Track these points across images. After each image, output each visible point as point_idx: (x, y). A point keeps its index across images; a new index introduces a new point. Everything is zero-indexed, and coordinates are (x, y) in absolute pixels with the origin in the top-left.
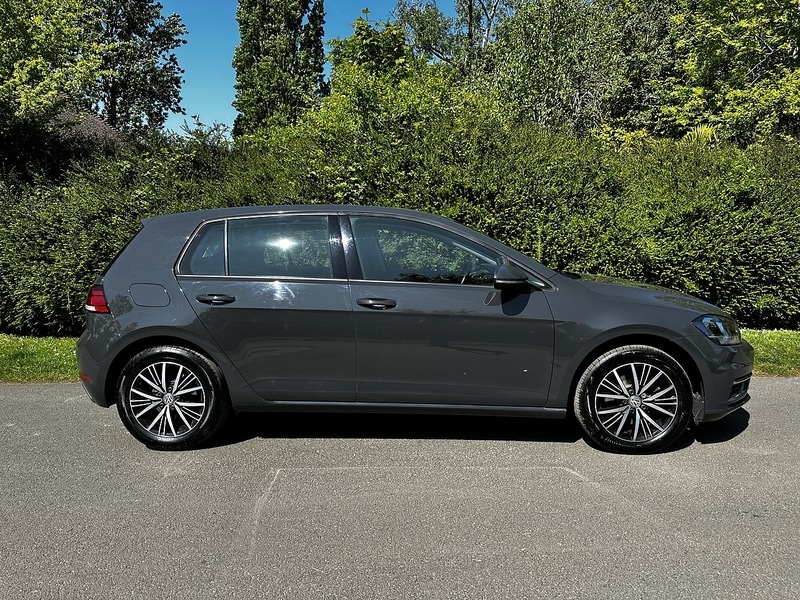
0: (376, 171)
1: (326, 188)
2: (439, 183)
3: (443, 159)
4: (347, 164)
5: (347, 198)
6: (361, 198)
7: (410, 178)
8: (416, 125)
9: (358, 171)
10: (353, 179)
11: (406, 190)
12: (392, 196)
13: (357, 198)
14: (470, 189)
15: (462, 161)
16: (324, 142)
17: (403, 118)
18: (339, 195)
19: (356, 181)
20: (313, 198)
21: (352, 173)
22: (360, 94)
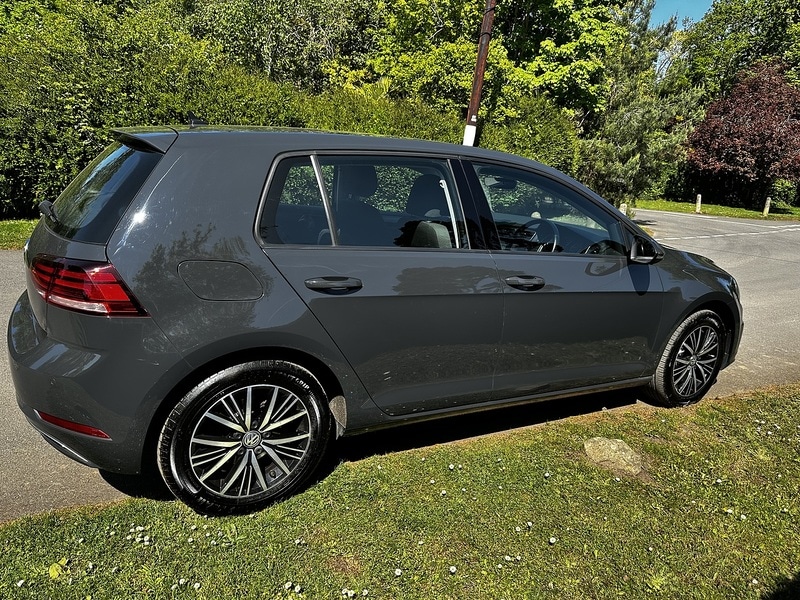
0: (102, 90)
1: (56, 100)
2: (155, 106)
3: (159, 87)
4: (75, 82)
5: (76, 110)
6: (88, 111)
7: (132, 99)
8: (136, 56)
9: (85, 89)
10: (81, 95)
11: (128, 109)
12: (116, 112)
13: (85, 111)
14: (181, 114)
15: (175, 90)
16: (53, 59)
17: (124, 49)
18: (68, 107)
19: (83, 97)
20: (45, 107)
21: (80, 90)
22: (85, 22)
